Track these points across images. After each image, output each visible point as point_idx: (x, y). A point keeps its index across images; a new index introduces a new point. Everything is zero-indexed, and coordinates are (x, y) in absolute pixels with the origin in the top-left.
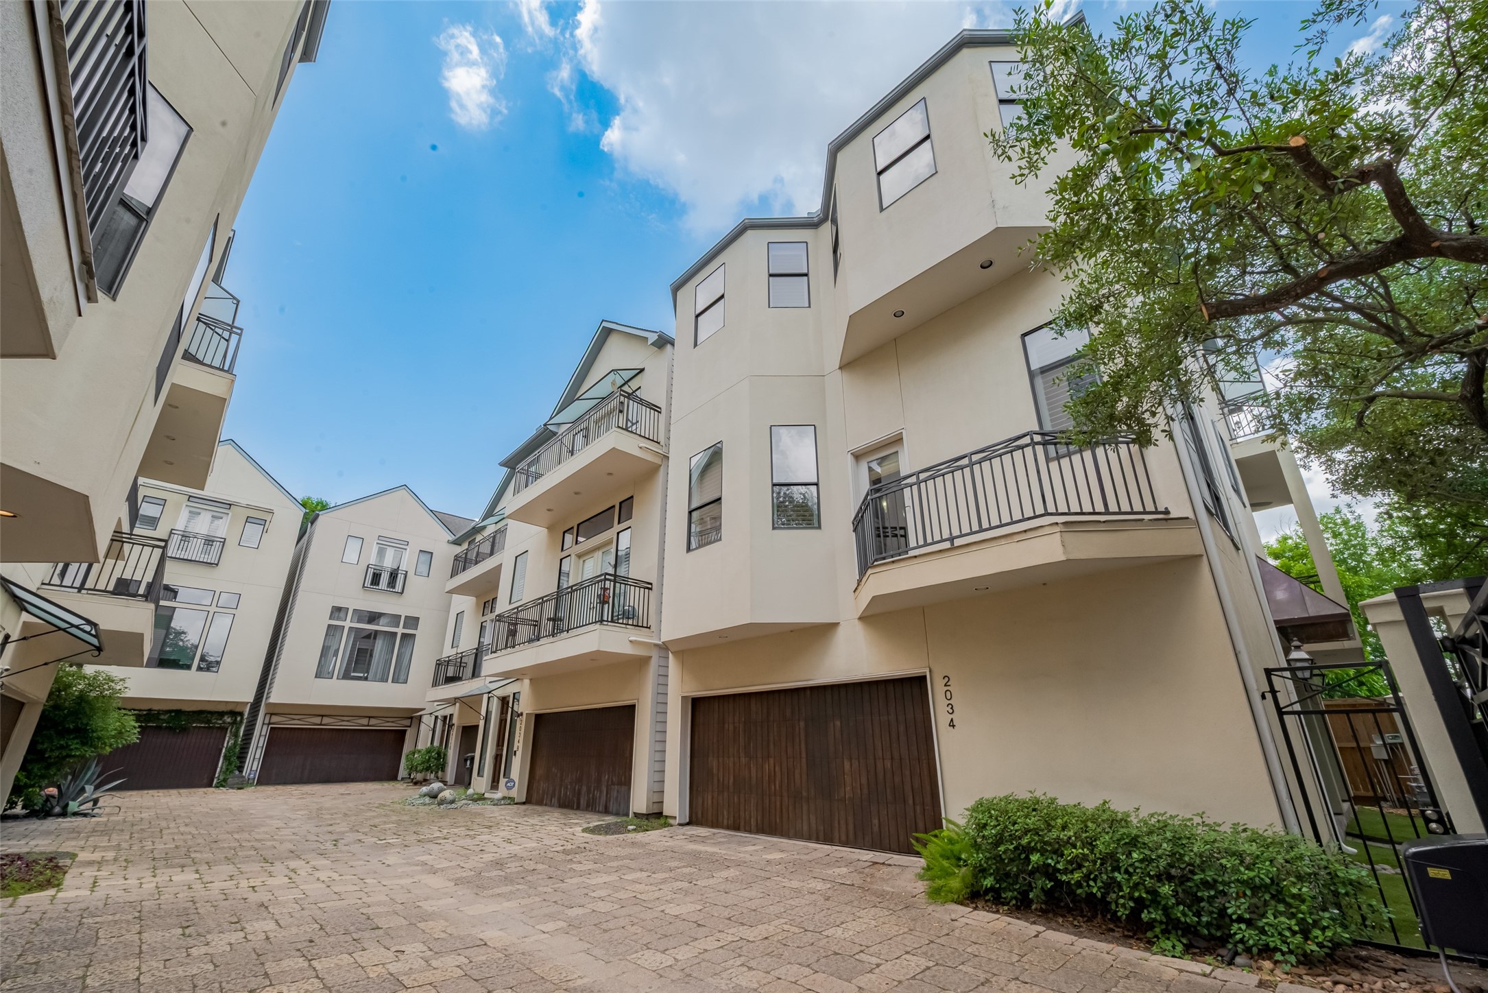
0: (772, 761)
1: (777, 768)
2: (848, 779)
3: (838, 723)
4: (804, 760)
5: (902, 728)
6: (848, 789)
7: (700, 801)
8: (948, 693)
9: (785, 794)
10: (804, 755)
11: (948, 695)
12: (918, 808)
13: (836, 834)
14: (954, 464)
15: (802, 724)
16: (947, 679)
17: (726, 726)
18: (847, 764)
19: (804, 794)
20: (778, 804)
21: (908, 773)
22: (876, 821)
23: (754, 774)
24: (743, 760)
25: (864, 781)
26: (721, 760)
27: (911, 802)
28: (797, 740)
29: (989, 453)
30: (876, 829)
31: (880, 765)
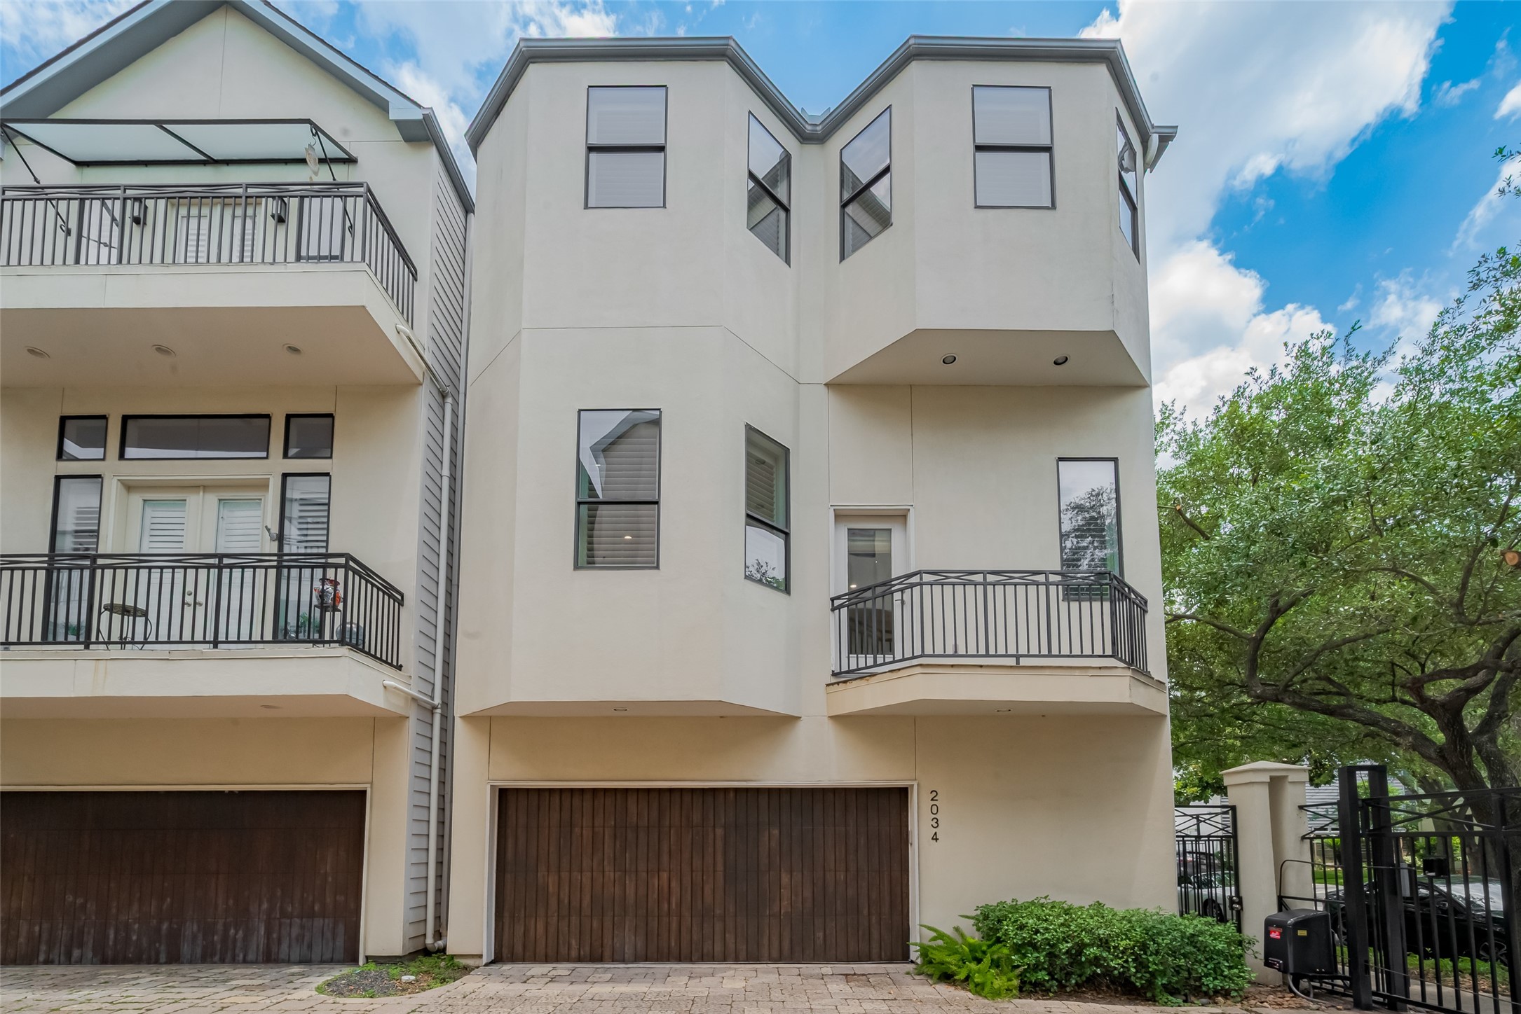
0: (665, 875)
1: (674, 884)
2: (785, 893)
3: (776, 832)
4: (720, 875)
5: (862, 841)
6: (785, 903)
7: (520, 930)
8: (935, 808)
9: (686, 914)
10: (720, 867)
11: (935, 809)
12: (874, 919)
13: (765, 951)
14: (964, 578)
15: (720, 832)
16: (935, 794)
17: (577, 830)
18: (785, 879)
19: (718, 912)
20: (674, 926)
21: (865, 884)
22: (820, 935)
23: (630, 891)
24: (610, 874)
25: (808, 894)
26: (565, 875)
27: (865, 912)
28: (711, 850)
29: (1005, 577)
30: (820, 941)
31: (830, 876)
